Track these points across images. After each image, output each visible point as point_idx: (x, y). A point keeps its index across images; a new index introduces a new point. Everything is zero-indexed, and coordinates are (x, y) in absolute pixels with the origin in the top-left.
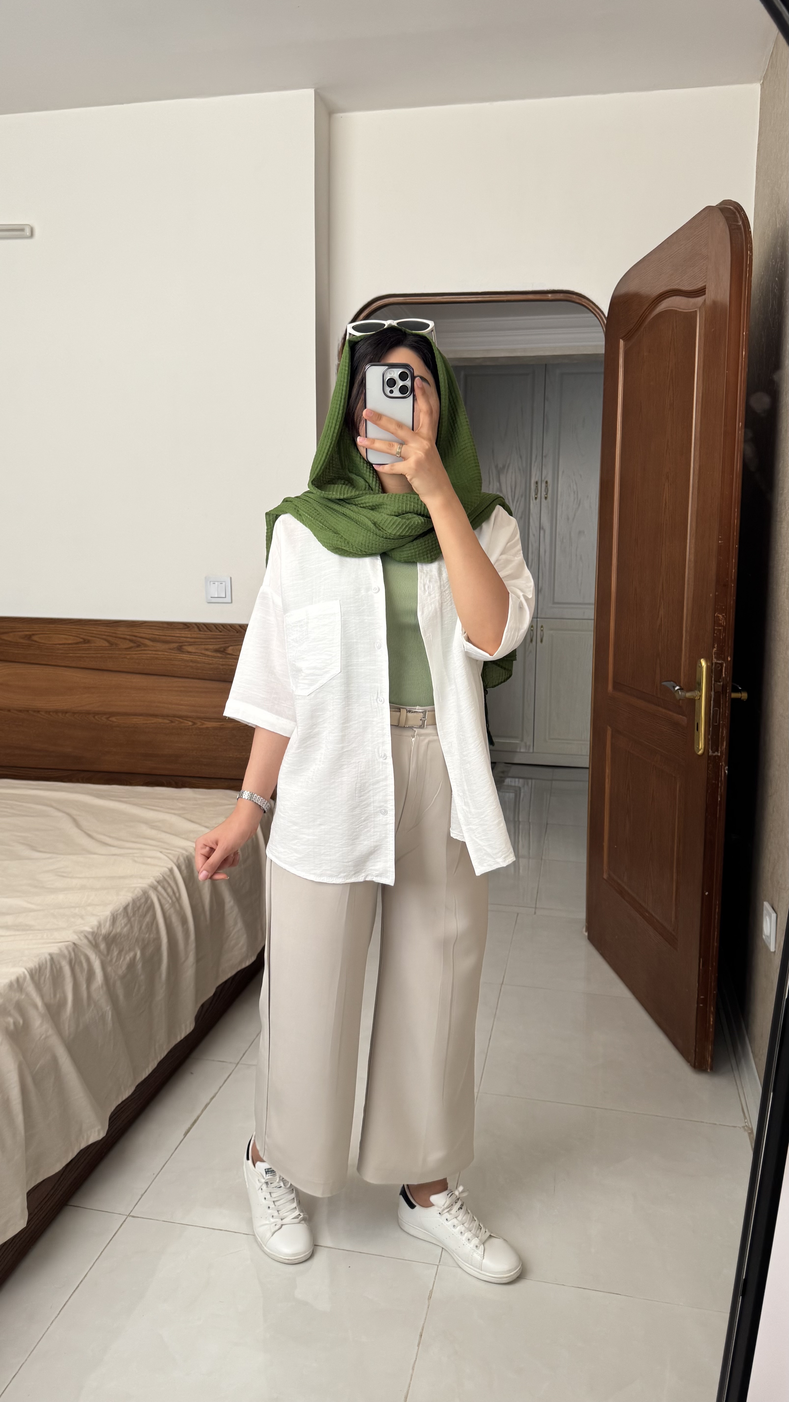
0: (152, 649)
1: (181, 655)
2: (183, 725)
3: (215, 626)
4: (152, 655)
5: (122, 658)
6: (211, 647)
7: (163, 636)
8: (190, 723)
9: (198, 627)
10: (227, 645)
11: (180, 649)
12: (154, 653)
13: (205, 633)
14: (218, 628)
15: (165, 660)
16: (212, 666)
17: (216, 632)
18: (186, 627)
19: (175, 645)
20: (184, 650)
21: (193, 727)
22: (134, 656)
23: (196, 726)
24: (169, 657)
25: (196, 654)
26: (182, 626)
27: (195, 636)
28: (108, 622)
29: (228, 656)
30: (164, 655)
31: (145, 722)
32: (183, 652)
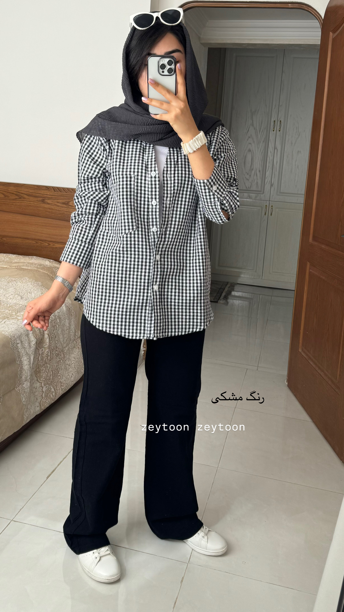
0: (28, 200)
1: (44, 205)
2: (43, 245)
3: (63, 189)
4: (27, 204)
5: (11, 204)
6: (61, 201)
7: (34, 193)
8: (47, 244)
9: (54, 189)
10: (70, 200)
11: (43, 201)
12: (29, 202)
13: (58, 193)
14: (65, 190)
15: (34, 207)
16: (60, 212)
17: (64, 193)
18: (47, 189)
19: (41, 199)
20: (45, 202)
21: (48, 246)
22: (17, 203)
23: (50, 246)
24: (37, 205)
25: (52, 205)
26: (45, 188)
27: (52, 194)
28: (4, 184)
29: (70, 207)
30: (34, 204)
31: (22, 242)
32: (45, 203)
